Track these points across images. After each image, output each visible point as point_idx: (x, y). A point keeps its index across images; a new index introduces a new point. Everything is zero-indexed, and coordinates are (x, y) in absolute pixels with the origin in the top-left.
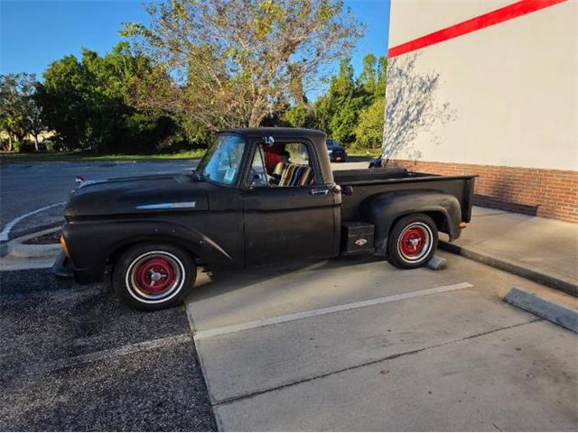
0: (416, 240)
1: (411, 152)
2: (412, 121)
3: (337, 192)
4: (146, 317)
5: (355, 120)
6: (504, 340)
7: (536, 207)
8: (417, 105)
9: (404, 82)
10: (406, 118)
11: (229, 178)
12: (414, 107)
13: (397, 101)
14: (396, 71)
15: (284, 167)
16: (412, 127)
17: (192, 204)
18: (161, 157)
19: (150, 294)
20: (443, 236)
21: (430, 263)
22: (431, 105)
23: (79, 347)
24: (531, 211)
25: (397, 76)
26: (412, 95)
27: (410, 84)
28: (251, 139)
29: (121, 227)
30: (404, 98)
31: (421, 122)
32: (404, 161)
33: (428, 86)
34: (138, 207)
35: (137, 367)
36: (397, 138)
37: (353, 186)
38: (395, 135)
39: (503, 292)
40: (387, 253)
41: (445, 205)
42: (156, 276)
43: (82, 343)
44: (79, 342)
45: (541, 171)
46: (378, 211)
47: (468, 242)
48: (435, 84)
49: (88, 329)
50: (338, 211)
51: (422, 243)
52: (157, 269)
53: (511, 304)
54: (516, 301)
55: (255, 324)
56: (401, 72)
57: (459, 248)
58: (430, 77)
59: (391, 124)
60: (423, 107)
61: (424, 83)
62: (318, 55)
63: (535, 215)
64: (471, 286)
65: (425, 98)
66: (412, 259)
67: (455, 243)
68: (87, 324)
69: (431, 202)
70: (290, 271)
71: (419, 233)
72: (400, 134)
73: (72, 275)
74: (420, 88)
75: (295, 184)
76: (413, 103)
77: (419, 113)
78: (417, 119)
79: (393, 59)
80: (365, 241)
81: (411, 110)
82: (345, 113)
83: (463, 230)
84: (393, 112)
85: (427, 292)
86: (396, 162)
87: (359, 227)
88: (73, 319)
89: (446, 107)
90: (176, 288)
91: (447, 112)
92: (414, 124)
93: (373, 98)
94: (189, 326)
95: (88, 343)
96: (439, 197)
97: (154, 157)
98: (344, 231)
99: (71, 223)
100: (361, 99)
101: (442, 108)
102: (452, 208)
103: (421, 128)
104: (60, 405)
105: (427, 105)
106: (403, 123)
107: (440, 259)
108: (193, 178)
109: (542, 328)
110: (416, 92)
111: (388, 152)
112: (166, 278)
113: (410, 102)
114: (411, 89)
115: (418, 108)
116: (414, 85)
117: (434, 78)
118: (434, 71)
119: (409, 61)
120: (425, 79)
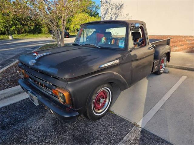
8: (115, 14)
9: (109, 6)
12: (114, 15)
13: (106, 13)
14: (104, 1)
22: (121, 15)
25: (105, 3)
26: (113, 11)
27: (111, 7)
30: (109, 12)
33: (119, 7)
48: (122, 7)
56: (107, 2)
58: (120, 4)
61: (117, 6)
65: (118, 12)
74: (116, 8)
77: (116, 18)
81: (112, 17)
84: (104, 17)
89: (127, 15)
90: (108, 104)
94: (128, 121)
105: (119, 15)
110: (114, 10)
113: (112, 13)
114: (112, 9)
115: (116, 16)
116: (113, 7)
117: (122, 4)
118: (121, 2)
120: (117, 4)
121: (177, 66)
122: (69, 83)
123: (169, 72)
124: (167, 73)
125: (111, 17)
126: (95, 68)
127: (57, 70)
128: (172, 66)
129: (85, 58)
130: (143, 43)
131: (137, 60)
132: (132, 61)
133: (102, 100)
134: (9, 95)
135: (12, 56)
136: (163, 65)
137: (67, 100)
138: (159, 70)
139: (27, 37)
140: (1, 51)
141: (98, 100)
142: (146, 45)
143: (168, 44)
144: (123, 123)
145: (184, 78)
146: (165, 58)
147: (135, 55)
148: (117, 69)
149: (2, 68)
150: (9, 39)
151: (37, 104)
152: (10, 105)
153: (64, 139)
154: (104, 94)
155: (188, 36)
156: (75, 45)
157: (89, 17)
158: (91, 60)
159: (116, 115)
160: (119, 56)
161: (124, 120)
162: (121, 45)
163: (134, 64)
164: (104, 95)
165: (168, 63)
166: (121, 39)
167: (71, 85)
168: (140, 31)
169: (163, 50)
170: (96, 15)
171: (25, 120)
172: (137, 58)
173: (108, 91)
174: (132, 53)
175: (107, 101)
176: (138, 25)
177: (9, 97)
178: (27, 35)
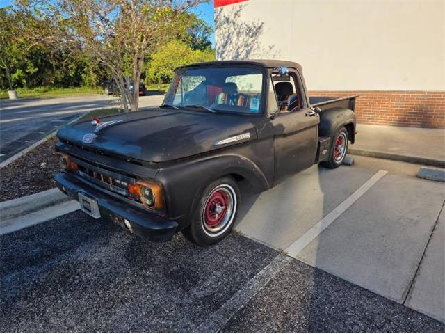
8: (245, 46)
9: (232, 28)
12: (243, 48)
13: (226, 43)
14: (223, 19)
22: (258, 47)
25: (224, 22)
26: (240, 38)
27: (238, 30)
30: (233, 41)
33: (255, 31)
48: (260, 31)
54: (428, 175)
56: (227, 20)
58: (256, 25)
60: (251, 49)
61: (250, 30)
64: (386, 172)
65: (252, 41)
66: (338, 160)
74: (247, 34)
76: (242, 45)
77: (248, 53)
78: (246, 58)
79: (219, 8)
80: (326, 151)
81: (240, 51)
84: (223, 52)
89: (271, 48)
91: (273, 52)
94: (269, 248)
101: (268, 49)
105: (255, 46)
110: (243, 37)
113: (239, 44)
114: (239, 34)
115: (246, 49)
116: (242, 31)
117: (259, 25)
118: (259, 20)
119: (235, 11)
120: (250, 26)
121: (370, 153)
122: (161, 170)
123: (353, 163)
124: (350, 165)
125: (238, 53)
126: (206, 146)
127: (140, 148)
128: (359, 151)
129: (187, 128)
130: (297, 105)
131: (285, 135)
132: (275, 136)
133: (219, 209)
134: (33, 208)
135: (21, 135)
136: (342, 149)
137: (157, 201)
138: (332, 158)
139: (49, 94)
140: (2, 124)
141: (212, 209)
142: (302, 107)
143: (352, 107)
144: (258, 250)
145: (382, 173)
146: (344, 135)
147: (281, 126)
148: (246, 149)
149: (4, 159)
150: (9, 98)
151: (97, 215)
152: (38, 225)
153: (149, 277)
154: (223, 197)
155: (394, 92)
156: (164, 107)
157: (190, 51)
158: (198, 132)
159: (246, 238)
160: (250, 126)
161: (260, 246)
162: (255, 107)
163: (280, 142)
164: (223, 199)
165: (351, 147)
166: (256, 96)
167: (165, 174)
168: (292, 81)
169: (339, 119)
170: (205, 45)
171: (72, 249)
172: (285, 132)
173: (230, 193)
174: (275, 122)
175: (229, 211)
176: (285, 70)
177: (32, 211)
178: (50, 90)
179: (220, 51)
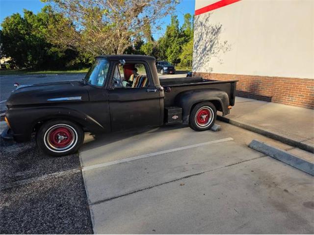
0: (205, 116)
1: (207, 68)
2: (208, 51)
3: (161, 90)
4: (56, 160)
5: (180, 51)
6: (246, 167)
7: (271, 97)
9: (204, 29)
10: (205, 49)
11: (101, 82)
12: (209, 43)
13: (200, 40)
14: (199, 23)
15: (134, 77)
16: (208, 54)
17: (80, 98)
18: (72, 72)
19: (59, 148)
20: (219, 113)
21: (212, 128)
22: (218, 42)
23: (18, 177)
24: (268, 99)
25: (199, 26)
26: (208, 37)
27: (207, 30)
28: (113, 61)
29: (39, 111)
30: (204, 38)
31: (212, 52)
32: (204, 73)
33: (216, 31)
34: (49, 100)
35: (49, 186)
36: (200, 61)
37: (171, 87)
38: (199, 59)
39: (248, 142)
40: (190, 123)
41: (220, 97)
42: (61, 137)
43: (20, 175)
44: (18, 174)
45: (274, 78)
46: (184, 101)
47: (233, 116)
48: (220, 31)
49: (23, 167)
50: (162, 101)
51: (208, 117)
52: (62, 134)
53: (252, 148)
54: (255, 147)
55: (116, 162)
56: (201, 23)
57: (229, 120)
58: (217, 26)
59: (197, 52)
60: (213, 43)
61: (214, 30)
62: (155, 13)
63: (271, 102)
64: (232, 139)
65: (215, 38)
66: (203, 126)
67: (226, 116)
68: (23, 164)
69: (213, 95)
70: (137, 133)
71: (207, 112)
72: (201, 58)
73: (12, 138)
74: (212, 33)
75: (140, 86)
76: (208, 41)
77: (212, 46)
78: (210, 50)
79: (197, 16)
80: (177, 117)
81: (207, 45)
82: (175, 46)
83: (230, 110)
84: (198, 46)
85: (209, 143)
86: (200, 74)
87: (174, 109)
88: (16, 162)
89: (225, 43)
90: (73, 144)
91: (226, 46)
92: (209, 53)
93: (190, 38)
94: (80, 164)
95: (23, 174)
96: (217, 93)
97: (68, 72)
98: (166, 111)
99: (11, 109)
100: (183, 38)
101: (223, 44)
102: (224, 98)
103: (213, 55)
104: (5, 207)
105: (216, 43)
106: (203, 52)
107: (217, 125)
108: (82, 84)
109: (266, 160)
110: (210, 35)
111: (195, 68)
112: (67, 139)
114: (207, 33)
115: (211, 44)
116: (209, 31)
117: (220, 26)
118: (219, 23)
119: (206, 18)
120: (214, 27)
123: (219, 130)
125: (205, 46)
132: (109, 101)
138: (193, 123)
159: (78, 157)
161: (78, 162)
179: (196, 45)
